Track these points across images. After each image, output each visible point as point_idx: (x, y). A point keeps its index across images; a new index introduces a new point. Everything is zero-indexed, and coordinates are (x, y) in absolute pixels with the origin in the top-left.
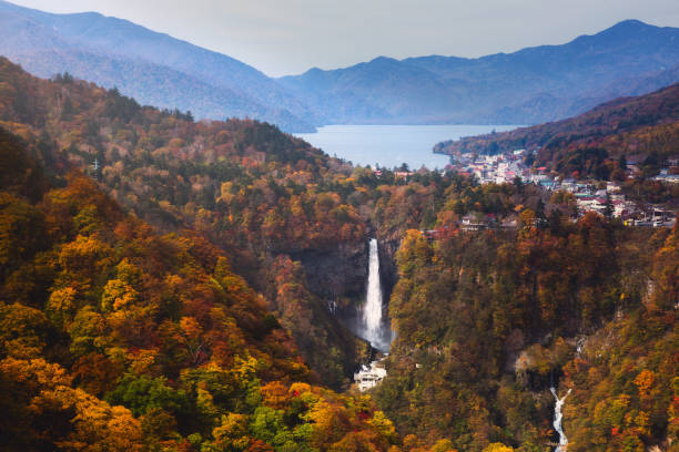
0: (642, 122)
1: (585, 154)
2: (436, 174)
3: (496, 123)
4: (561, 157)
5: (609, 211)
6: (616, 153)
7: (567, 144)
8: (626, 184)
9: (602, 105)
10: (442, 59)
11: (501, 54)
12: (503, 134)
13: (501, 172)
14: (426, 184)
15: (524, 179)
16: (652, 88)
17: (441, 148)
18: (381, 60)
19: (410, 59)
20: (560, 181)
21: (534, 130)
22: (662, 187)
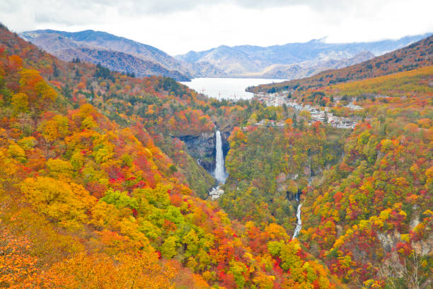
0: (340, 81)
1: (315, 95)
2: (247, 102)
3: (274, 78)
4: (304, 95)
5: (326, 120)
6: (328, 94)
7: (307, 89)
8: (333, 109)
9: (322, 72)
10: (251, 46)
11: (277, 46)
12: (278, 84)
13: (276, 101)
14: (242, 106)
15: (287, 105)
16: (344, 66)
17: (249, 90)
18: (223, 46)
19: (236, 47)
20: (304, 106)
21: (292, 82)
22: (349, 110)
